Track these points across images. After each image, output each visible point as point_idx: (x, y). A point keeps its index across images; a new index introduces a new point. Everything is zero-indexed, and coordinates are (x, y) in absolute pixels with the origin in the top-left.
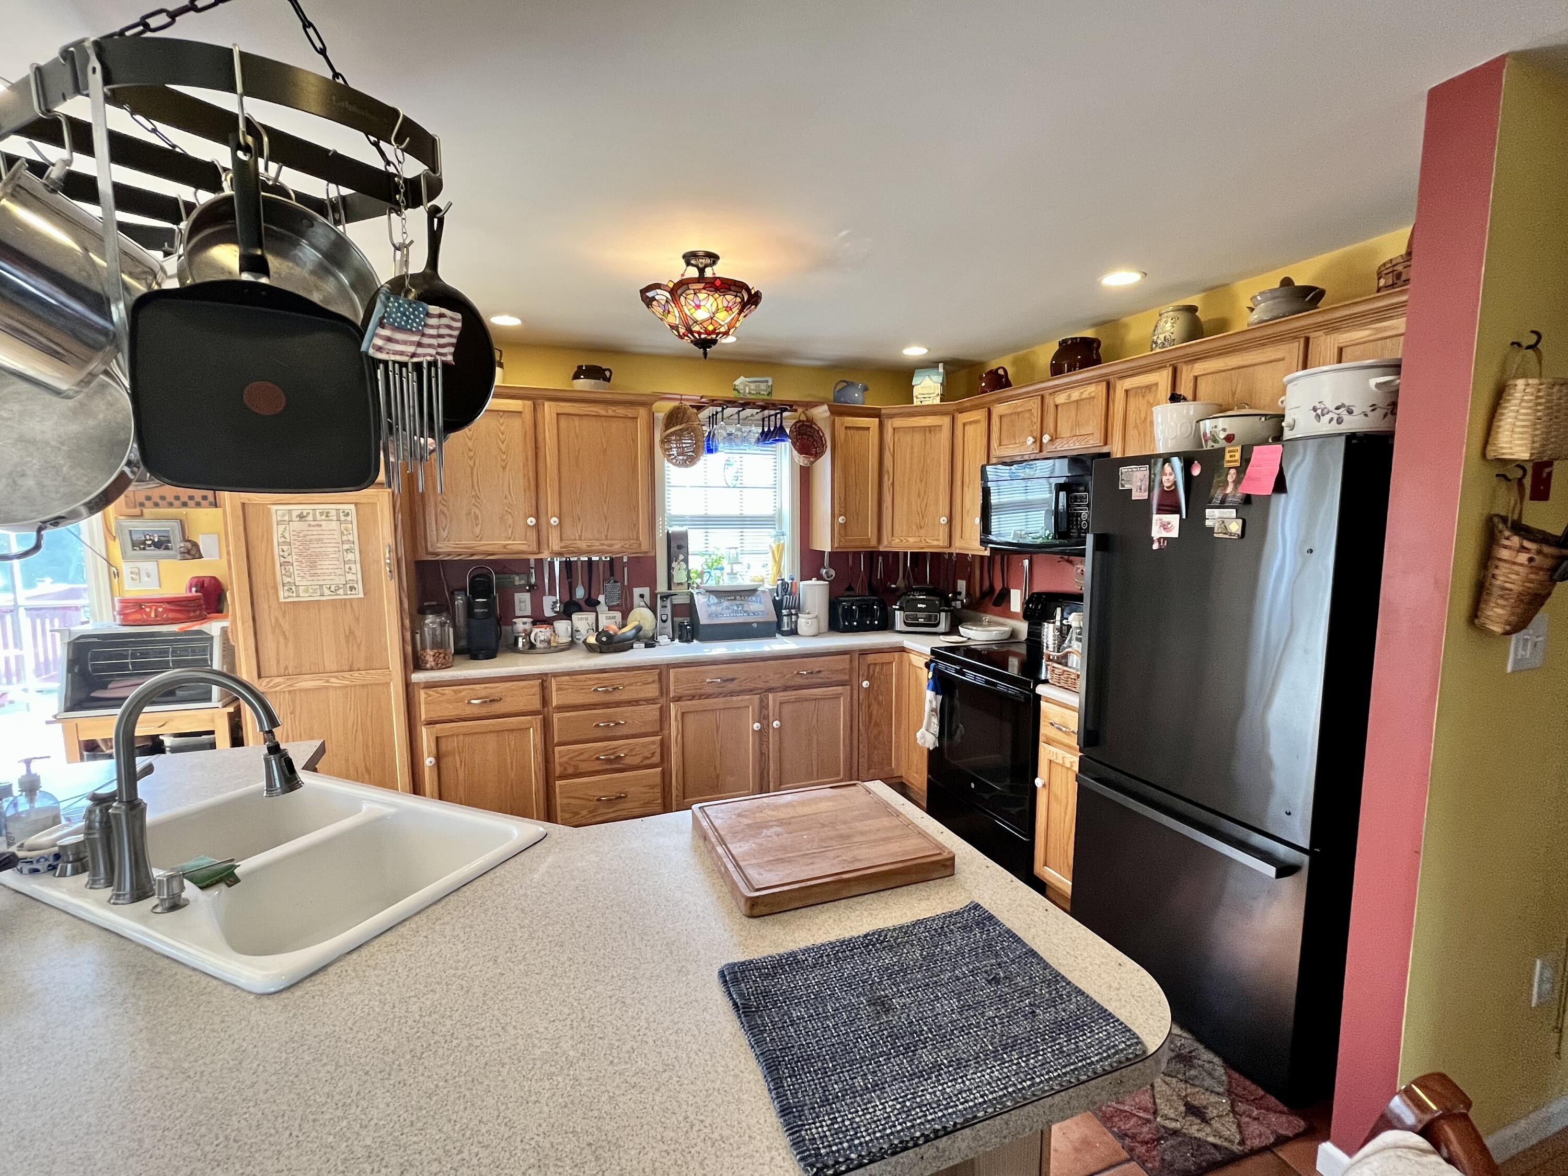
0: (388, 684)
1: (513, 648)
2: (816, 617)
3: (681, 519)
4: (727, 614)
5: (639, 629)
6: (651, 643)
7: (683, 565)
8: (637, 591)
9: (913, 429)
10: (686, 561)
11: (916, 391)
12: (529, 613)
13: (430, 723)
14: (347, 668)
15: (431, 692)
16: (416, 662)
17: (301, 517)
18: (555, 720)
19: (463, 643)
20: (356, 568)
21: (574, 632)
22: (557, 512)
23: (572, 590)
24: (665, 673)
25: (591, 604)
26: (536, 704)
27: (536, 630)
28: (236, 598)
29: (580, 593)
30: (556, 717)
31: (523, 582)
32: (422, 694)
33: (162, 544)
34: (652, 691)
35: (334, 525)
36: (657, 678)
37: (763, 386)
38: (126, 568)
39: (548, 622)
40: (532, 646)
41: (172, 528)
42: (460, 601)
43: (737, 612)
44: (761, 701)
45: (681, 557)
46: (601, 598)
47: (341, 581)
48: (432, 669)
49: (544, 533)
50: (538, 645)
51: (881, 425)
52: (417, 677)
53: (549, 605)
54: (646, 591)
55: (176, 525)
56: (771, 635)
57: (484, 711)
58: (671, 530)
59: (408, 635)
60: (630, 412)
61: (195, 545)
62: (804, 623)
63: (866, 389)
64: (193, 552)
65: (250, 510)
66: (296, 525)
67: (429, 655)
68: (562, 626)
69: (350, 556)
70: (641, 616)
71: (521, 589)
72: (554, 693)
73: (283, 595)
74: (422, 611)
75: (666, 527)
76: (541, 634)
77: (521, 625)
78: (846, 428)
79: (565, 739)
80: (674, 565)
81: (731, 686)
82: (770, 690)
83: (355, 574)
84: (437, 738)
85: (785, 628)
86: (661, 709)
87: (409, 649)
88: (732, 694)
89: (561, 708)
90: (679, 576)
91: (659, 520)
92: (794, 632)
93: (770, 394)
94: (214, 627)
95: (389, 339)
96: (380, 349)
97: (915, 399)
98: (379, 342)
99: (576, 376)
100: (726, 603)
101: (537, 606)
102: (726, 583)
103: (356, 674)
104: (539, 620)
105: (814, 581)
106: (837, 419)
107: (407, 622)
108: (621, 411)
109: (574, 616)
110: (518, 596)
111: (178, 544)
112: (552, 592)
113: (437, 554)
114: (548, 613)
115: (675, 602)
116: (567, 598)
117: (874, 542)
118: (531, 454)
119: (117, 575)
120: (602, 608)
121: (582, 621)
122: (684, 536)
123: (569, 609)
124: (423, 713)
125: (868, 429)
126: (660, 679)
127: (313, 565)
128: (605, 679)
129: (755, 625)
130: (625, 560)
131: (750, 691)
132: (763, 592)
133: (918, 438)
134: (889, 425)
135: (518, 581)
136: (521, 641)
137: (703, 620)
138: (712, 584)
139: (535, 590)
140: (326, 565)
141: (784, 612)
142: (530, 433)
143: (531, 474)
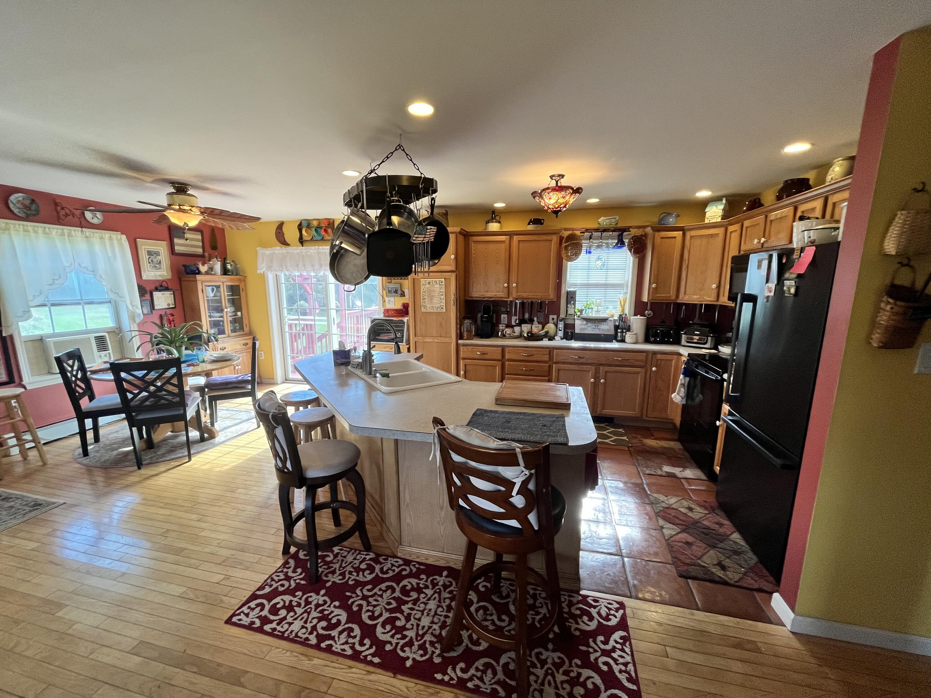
0: (451, 343)
1: (497, 336)
2: (636, 334)
3: (575, 285)
4: (590, 329)
5: (547, 332)
6: (551, 339)
7: (573, 306)
8: (551, 317)
9: (702, 236)
10: (574, 304)
11: (708, 215)
12: (506, 323)
13: (464, 359)
14: (439, 335)
15: (464, 347)
16: (460, 336)
17: (429, 283)
18: (506, 365)
19: (479, 332)
20: (443, 301)
21: (522, 332)
22: (516, 281)
23: (524, 315)
24: (552, 351)
25: (531, 321)
26: (500, 357)
27: (507, 329)
28: (411, 309)
29: (527, 316)
30: (507, 363)
31: (505, 310)
32: (462, 348)
33: (396, 292)
34: (546, 358)
35: (438, 286)
36: (548, 352)
37: (613, 220)
38: (387, 299)
39: (512, 327)
40: (505, 336)
41: (398, 286)
42: (479, 315)
43: (594, 328)
44: (596, 369)
45: (572, 302)
46: (535, 319)
47: (439, 305)
48: (465, 340)
49: (511, 290)
50: (507, 335)
51: (684, 235)
52: (460, 342)
53: (514, 320)
54: (555, 317)
55: (399, 285)
56: (611, 341)
57: (482, 357)
58: (569, 290)
59: (458, 326)
60: (549, 237)
61: (404, 292)
62: (629, 337)
63: (678, 216)
64: (403, 295)
65: (416, 281)
66: (427, 286)
67: (465, 334)
68: (517, 329)
69: (442, 297)
70: (550, 327)
71: (504, 313)
72: (507, 354)
73: (423, 310)
74: (465, 318)
75: (567, 288)
76: (508, 331)
77: (501, 327)
78: (662, 238)
79: (510, 372)
80: (568, 306)
81: (581, 361)
82: (602, 365)
83: (443, 304)
84: (465, 365)
85: (619, 338)
86: (549, 366)
87: (458, 331)
88: (582, 364)
89: (509, 360)
90: (571, 311)
91: (563, 285)
92: (623, 341)
93: (617, 224)
94: (405, 319)
95: (417, 237)
96: (414, 240)
97: (706, 220)
98: (414, 238)
99: (529, 224)
100: (590, 324)
101: (510, 320)
102: (593, 314)
103: (442, 338)
104: (509, 326)
105: (639, 317)
106: (656, 233)
107: (458, 321)
108: (545, 237)
109: (523, 325)
110: (502, 316)
111: (399, 292)
112: (515, 315)
113: (472, 297)
114: (513, 323)
115: (567, 322)
116: (521, 318)
117: (673, 298)
118: (508, 257)
119: (385, 301)
120: (536, 322)
121: (526, 328)
122: (574, 293)
123: (522, 322)
124: (461, 355)
125: (675, 237)
126: (550, 353)
127: (431, 300)
128: (527, 351)
129: (602, 336)
130: (547, 302)
131: (591, 364)
132: (611, 320)
133: (704, 241)
134: (689, 234)
135: (503, 309)
136: (500, 333)
137: (577, 331)
138: (584, 315)
139: (509, 314)
140: (435, 300)
141: (619, 330)
142: (508, 249)
143: (507, 266)
